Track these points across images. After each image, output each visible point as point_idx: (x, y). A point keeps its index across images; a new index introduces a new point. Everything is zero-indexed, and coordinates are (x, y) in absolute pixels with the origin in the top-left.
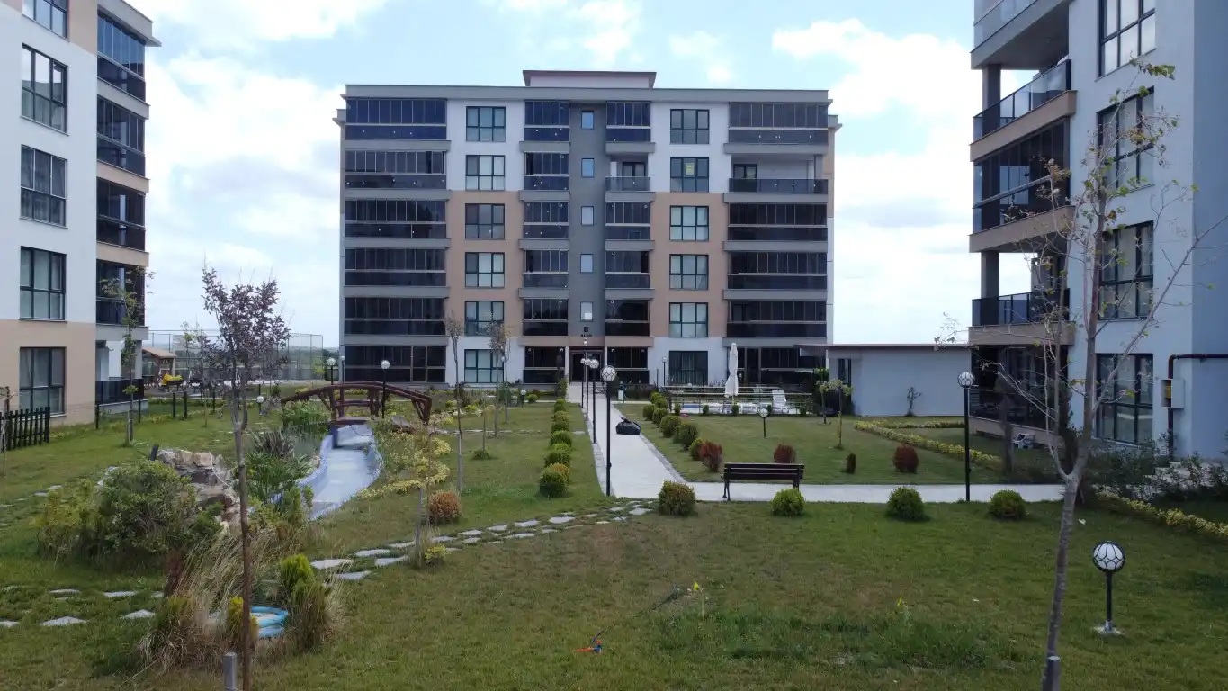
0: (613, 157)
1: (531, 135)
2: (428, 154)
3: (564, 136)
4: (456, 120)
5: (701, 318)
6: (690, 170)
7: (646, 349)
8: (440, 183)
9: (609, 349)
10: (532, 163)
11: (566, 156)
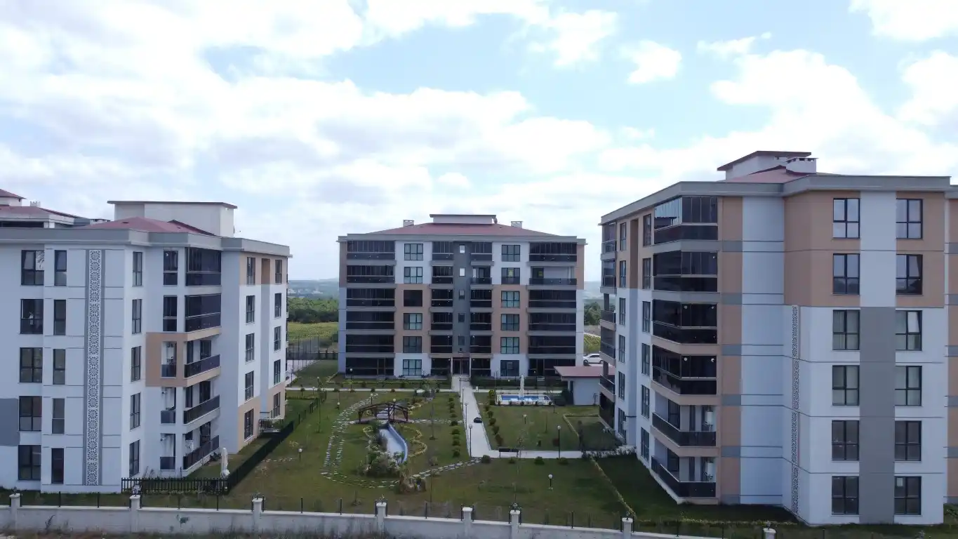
0: (474, 267)
1: (435, 258)
2: (386, 266)
3: (451, 258)
4: (399, 250)
5: (516, 344)
6: (511, 274)
7: (489, 359)
8: (392, 280)
9: (472, 359)
10: (436, 271)
11: (452, 267)
